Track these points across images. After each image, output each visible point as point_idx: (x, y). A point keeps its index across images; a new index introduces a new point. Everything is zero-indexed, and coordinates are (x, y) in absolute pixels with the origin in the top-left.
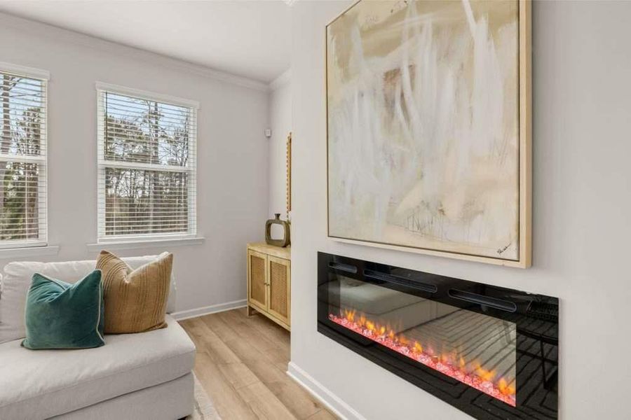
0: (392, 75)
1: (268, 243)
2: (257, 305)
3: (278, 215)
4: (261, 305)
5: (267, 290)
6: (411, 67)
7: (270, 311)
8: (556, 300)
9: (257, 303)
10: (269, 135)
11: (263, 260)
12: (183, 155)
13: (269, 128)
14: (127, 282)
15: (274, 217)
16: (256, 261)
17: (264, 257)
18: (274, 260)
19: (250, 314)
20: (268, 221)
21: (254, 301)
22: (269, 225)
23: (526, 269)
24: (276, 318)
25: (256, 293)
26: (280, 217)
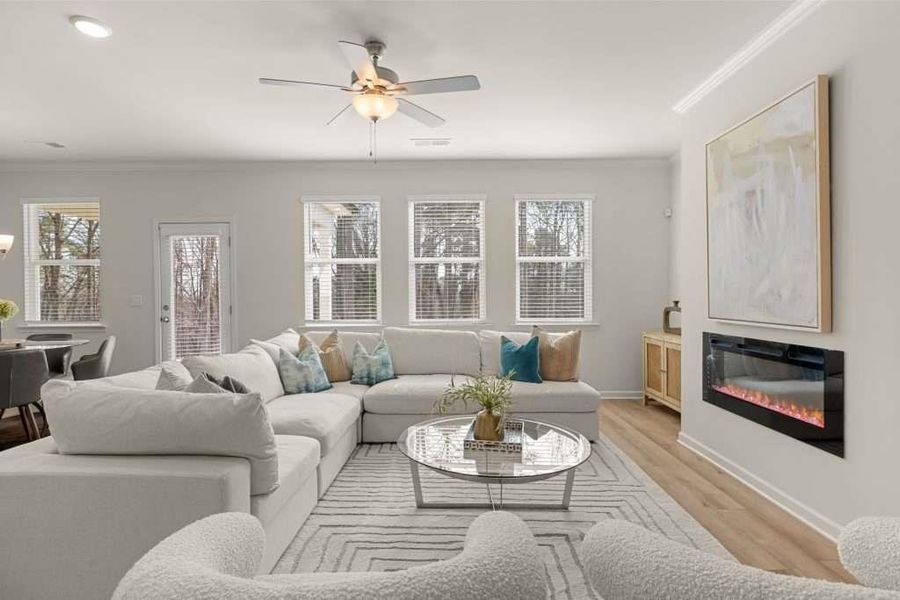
0: (751, 193)
1: (666, 332)
2: (653, 393)
3: (677, 303)
4: (658, 394)
5: (663, 377)
6: (762, 191)
7: (667, 398)
8: (842, 353)
9: (654, 391)
10: (668, 214)
11: (659, 347)
12: (556, 223)
13: (669, 207)
14: (553, 345)
15: (672, 305)
16: (652, 349)
17: (660, 344)
18: (670, 347)
19: (646, 404)
20: (666, 308)
21: (650, 390)
22: (667, 313)
23: (822, 333)
24: (670, 403)
25: (653, 382)
26: (679, 305)
